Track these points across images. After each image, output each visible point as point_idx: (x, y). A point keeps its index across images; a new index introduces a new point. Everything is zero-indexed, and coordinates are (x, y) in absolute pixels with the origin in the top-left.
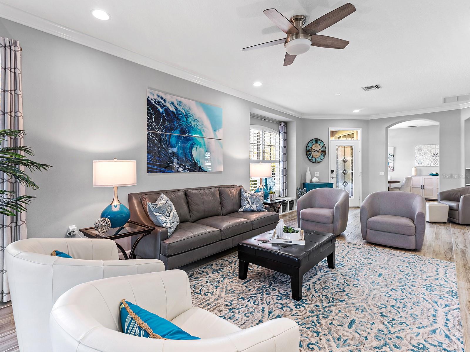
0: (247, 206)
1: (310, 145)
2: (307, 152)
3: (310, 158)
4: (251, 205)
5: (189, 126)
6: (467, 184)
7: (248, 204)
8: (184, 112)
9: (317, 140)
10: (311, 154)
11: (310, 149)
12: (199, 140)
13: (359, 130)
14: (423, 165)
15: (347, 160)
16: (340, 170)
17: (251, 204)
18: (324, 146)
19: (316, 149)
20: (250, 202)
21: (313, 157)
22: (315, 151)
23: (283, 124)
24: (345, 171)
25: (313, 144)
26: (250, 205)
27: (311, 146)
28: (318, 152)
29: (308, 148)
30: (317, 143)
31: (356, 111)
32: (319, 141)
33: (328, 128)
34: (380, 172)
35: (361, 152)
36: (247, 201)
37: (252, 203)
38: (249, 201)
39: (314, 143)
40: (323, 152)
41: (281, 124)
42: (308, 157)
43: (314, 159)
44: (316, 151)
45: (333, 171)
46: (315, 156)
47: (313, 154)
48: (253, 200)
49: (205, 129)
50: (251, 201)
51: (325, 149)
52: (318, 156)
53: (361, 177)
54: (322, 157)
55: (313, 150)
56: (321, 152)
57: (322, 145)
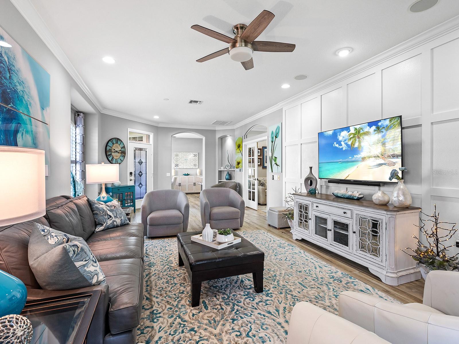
0: (109, 222)
1: (110, 144)
2: (107, 153)
3: (110, 159)
4: (114, 219)
5: (13, 89)
6: (219, 181)
7: (110, 219)
8: (6, 59)
9: (118, 140)
10: (111, 154)
11: (110, 149)
12: (25, 120)
13: (151, 135)
14: (179, 168)
15: (142, 162)
16: (137, 173)
17: (113, 217)
18: (124, 147)
19: (116, 150)
20: (112, 216)
21: (113, 158)
22: (115, 151)
23: (82, 114)
24: (140, 173)
25: (113, 144)
26: (112, 220)
27: (111, 146)
28: (118, 153)
29: (108, 148)
30: (117, 143)
31: (156, 117)
32: (119, 141)
33: (127, 129)
34: (167, 173)
35: (153, 155)
36: (108, 215)
37: (116, 217)
38: (111, 214)
39: (114, 142)
40: (123, 153)
41: (78, 115)
42: (108, 157)
43: (114, 160)
44: (117, 151)
45: (131, 173)
46: (115, 157)
47: (113, 155)
48: (114, 212)
49: (32, 102)
50: (113, 214)
51: (124, 150)
52: (118, 157)
53: (153, 178)
54: (122, 158)
55: (113, 151)
56: (121, 153)
57: (122, 146)
